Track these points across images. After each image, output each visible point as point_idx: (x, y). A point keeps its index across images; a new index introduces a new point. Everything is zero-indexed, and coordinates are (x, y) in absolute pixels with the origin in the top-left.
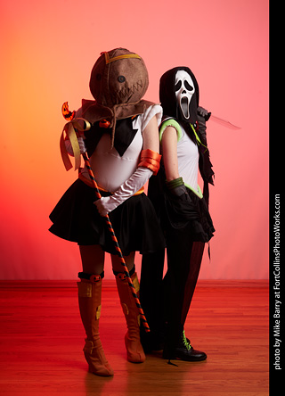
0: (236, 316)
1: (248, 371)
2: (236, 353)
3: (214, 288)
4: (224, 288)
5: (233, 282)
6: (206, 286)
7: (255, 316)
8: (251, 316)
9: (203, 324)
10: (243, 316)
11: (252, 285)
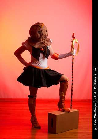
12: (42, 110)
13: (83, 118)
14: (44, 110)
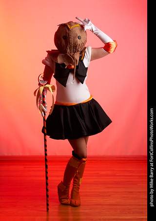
0: (111, 176)
1: (115, 205)
2: (110, 196)
3: (100, 160)
4: (106, 160)
5: (111, 157)
6: (96, 159)
7: (123, 176)
8: (120, 176)
9: (93, 180)
10: (115, 176)
11: (123, 159)
12: (58, 176)
13: (132, 192)
14: (60, 176)
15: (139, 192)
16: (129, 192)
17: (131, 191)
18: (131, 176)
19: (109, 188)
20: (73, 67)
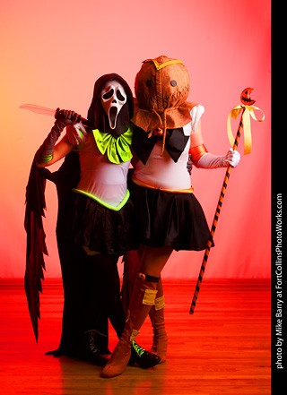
13: (217, 338)
15: (227, 337)
16: (213, 337)
17: (216, 335)
18: (214, 312)
19: (181, 330)
20: (162, 132)
